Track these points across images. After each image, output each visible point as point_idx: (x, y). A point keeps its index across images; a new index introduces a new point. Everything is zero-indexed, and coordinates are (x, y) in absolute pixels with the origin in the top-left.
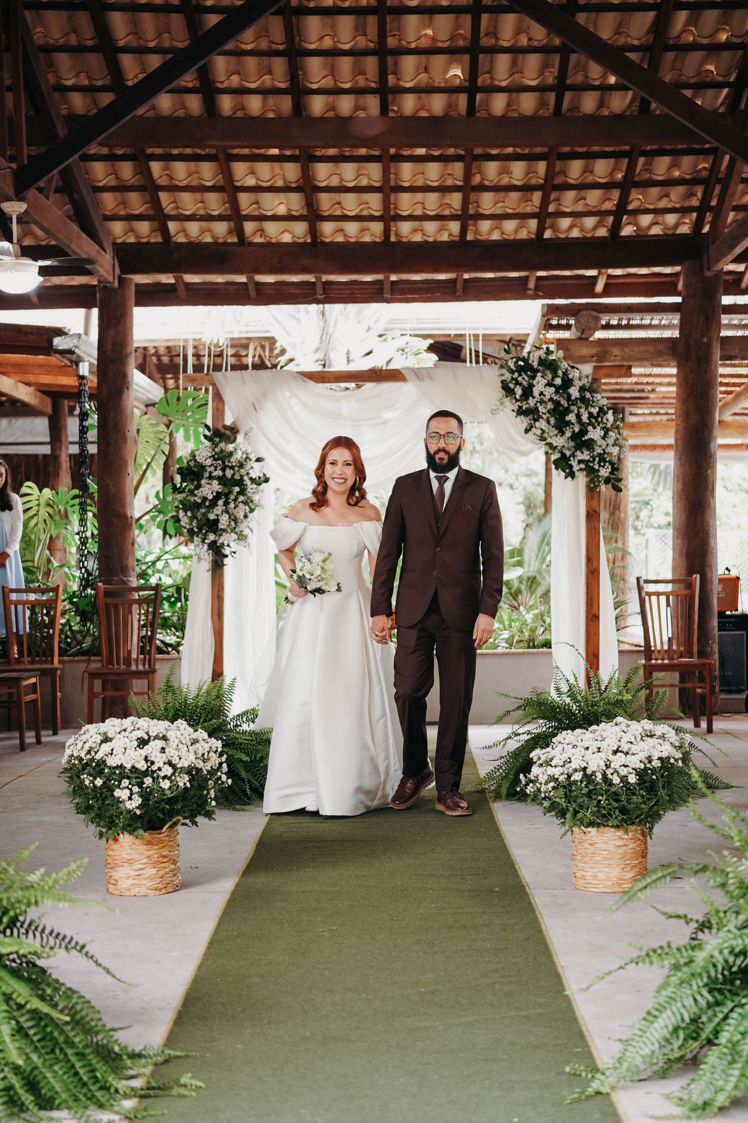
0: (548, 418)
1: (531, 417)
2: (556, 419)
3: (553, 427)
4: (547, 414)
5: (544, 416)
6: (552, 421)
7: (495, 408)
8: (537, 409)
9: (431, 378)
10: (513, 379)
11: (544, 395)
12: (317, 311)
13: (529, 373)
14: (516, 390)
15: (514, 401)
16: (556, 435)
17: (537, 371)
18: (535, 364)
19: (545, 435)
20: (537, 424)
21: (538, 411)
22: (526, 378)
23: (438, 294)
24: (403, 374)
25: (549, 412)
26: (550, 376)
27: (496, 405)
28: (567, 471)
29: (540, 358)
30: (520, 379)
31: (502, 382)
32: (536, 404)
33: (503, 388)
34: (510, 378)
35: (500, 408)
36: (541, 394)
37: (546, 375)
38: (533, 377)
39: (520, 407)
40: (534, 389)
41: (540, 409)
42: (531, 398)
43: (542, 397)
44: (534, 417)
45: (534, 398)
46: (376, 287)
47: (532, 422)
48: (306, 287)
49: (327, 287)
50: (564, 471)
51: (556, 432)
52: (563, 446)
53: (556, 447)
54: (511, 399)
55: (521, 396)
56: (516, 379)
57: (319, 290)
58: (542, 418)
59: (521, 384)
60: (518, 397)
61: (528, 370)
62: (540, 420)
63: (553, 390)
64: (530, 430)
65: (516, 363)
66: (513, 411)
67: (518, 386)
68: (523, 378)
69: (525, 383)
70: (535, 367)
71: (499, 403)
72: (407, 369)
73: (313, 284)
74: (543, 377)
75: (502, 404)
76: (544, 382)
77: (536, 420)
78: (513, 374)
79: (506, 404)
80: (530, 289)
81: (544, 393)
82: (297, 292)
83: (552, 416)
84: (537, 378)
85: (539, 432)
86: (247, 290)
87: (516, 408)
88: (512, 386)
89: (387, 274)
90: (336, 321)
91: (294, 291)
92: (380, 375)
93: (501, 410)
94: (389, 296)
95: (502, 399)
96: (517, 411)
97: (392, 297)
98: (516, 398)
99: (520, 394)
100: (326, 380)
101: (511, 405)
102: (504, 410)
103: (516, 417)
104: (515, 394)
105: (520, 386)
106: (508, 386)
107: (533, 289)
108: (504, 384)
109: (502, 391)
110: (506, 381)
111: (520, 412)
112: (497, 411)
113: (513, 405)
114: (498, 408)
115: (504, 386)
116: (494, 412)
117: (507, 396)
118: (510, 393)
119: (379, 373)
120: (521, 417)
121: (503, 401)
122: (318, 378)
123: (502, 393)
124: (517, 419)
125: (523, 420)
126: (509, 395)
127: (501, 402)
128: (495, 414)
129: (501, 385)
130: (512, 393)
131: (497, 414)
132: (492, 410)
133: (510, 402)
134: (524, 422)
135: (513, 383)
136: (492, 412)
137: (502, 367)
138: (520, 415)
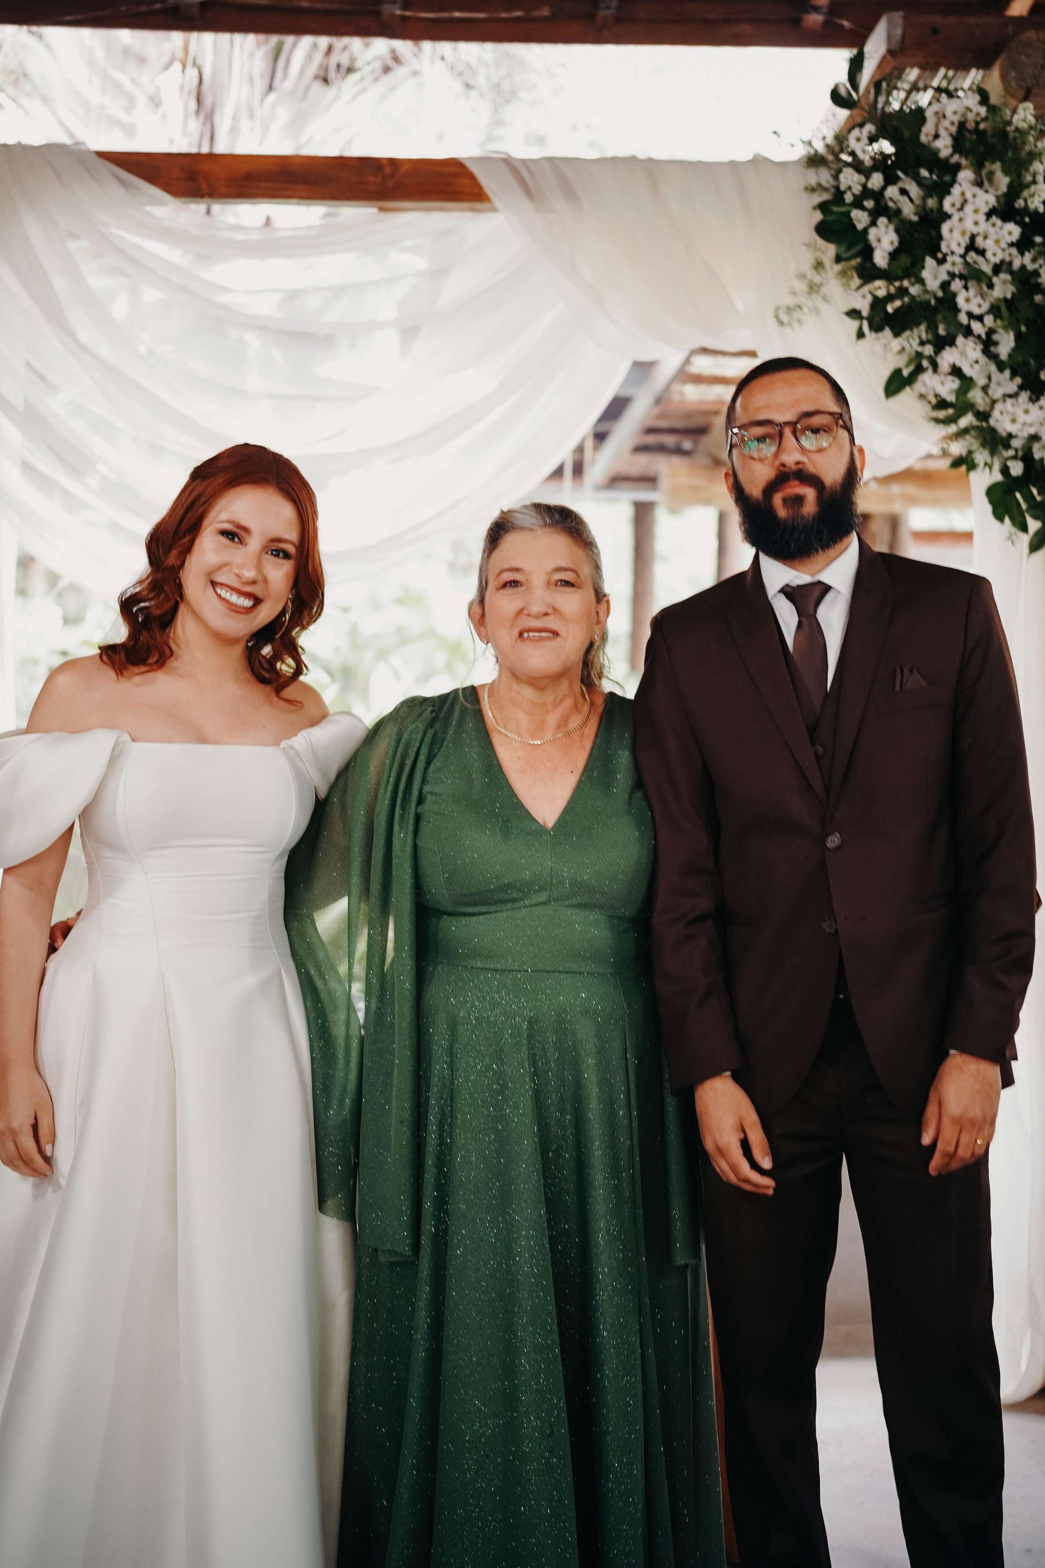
0: (991, 332)
1: (922, 331)
2: (1019, 337)
3: (1001, 367)
4: (989, 320)
5: (977, 327)
6: (1006, 344)
7: (790, 301)
8: (948, 302)
9: (569, 192)
10: (866, 192)
11: (982, 253)
12: (182, 88)
13: (924, 173)
14: (873, 234)
15: (857, 281)
16: (1010, 396)
17: (958, 167)
18: (944, 146)
19: (976, 396)
20: (948, 357)
21: (956, 310)
22: (914, 190)
24: (471, 177)
25: (994, 310)
26: (1003, 182)
27: (793, 293)
28: (1034, 525)
29: (962, 125)
30: (892, 192)
31: (823, 207)
32: (945, 286)
33: (822, 230)
34: (857, 189)
35: (810, 304)
36: (971, 246)
37: (991, 175)
38: (942, 189)
39: (878, 304)
40: (945, 228)
41: (960, 301)
42: (929, 262)
43: (972, 256)
44: (932, 328)
45: (942, 261)
47: (928, 350)
50: (1024, 528)
51: (1012, 387)
52: (1035, 438)
53: (1010, 436)
54: (843, 273)
55: (893, 255)
56: (878, 195)
58: (968, 332)
59: (893, 214)
60: (880, 259)
61: (919, 164)
62: (960, 340)
63: (1012, 231)
64: (911, 380)
65: (872, 140)
66: (854, 314)
67: (882, 221)
68: (904, 192)
69: (908, 211)
70: (945, 153)
71: (801, 286)
72: (483, 160)
74: (979, 184)
75: (813, 288)
76: (986, 199)
77: (941, 343)
78: (868, 178)
79: (824, 290)
80: (815, 9)
81: (979, 241)
83: (1006, 328)
84: (956, 190)
85: (947, 388)
87: (864, 305)
88: (860, 218)
90: (235, 118)
92: (392, 175)
93: (811, 311)
94: (398, 12)
95: (814, 272)
96: (865, 313)
97: (408, 13)
98: (874, 265)
99: (890, 249)
100: (204, 186)
101: (846, 291)
102: (817, 311)
103: (860, 335)
104: (868, 252)
105: (890, 221)
106: (845, 220)
107: (825, 10)
108: (832, 213)
109: (816, 243)
110: (843, 199)
111: (877, 319)
112: (796, 314)
113: (850, 288)
114: (801, 305)
115: (829, 218)
116: (784, 318)
117: (838, 259)
118: (848, 249)
119: (388, 171)
120: (880, 335)
121: (817, 279)
122: (178, 179)
123: (816, 249)
124: (862, 342)
125: (885, 346)
126: (844, 256)
127: (811, 281)
128: (790, 324)
129: (818, 216)
130: (858, 247)
131: (796, 326)
132: (778, 308)
133: (844, 280)
134: (889, 355)
135: (863, 209)
136: (777, 317)
137: (814, 161)
138: (876, 328)
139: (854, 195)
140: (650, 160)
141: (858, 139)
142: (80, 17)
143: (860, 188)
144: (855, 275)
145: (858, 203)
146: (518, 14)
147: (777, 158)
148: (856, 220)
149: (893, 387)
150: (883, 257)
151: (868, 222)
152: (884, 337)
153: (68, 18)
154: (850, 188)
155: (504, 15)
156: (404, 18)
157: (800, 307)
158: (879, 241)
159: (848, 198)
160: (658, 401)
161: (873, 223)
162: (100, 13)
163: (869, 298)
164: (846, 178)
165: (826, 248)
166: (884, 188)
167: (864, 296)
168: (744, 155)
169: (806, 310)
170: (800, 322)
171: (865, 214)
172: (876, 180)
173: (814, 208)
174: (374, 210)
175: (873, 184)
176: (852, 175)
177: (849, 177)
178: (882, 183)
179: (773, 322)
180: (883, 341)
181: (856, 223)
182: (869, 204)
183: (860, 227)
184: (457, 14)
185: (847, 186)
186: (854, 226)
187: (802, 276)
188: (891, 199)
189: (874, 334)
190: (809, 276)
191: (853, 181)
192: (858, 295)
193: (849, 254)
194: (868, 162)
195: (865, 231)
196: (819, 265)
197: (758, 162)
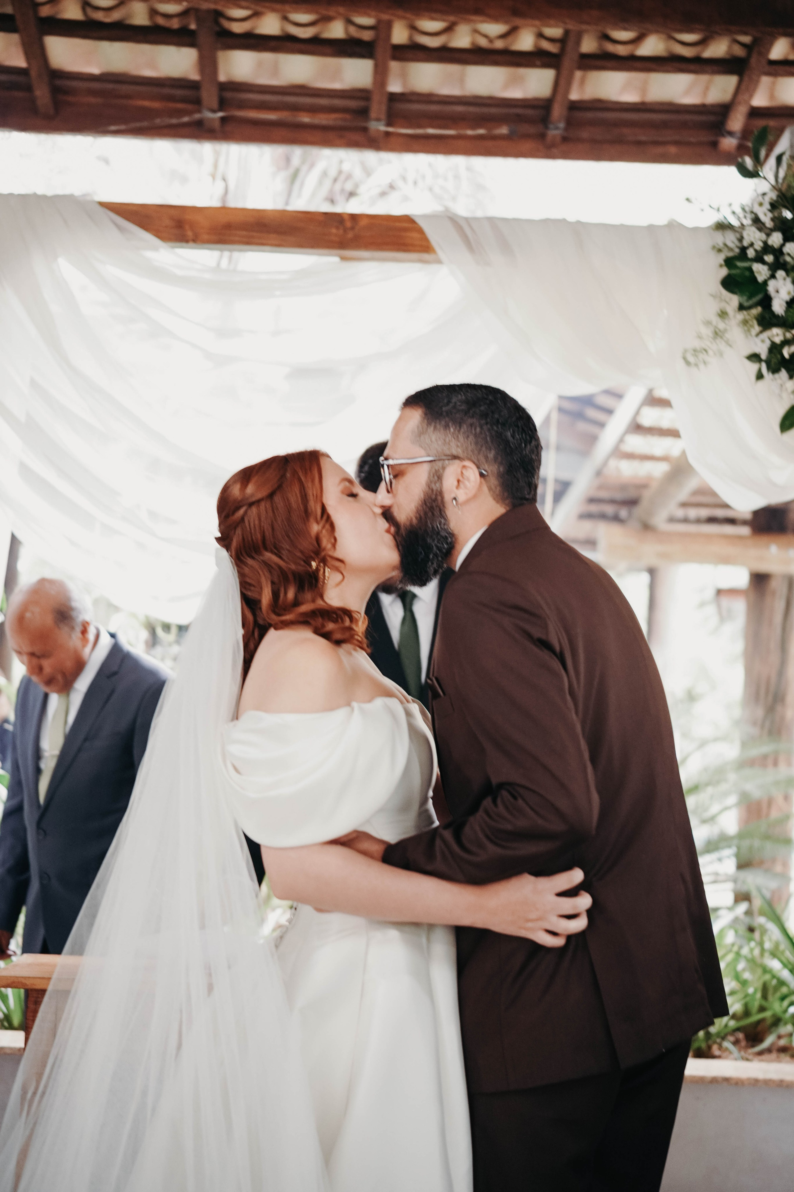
7: (697, 344)
9: (505, 247)
10: (767, 248)
14: (772, 285)
15: (757, 328)
23: (504, 130)
24: (421, 231)
27: (700, 337)
30: (790, 248)
31: (729, 263)
33: (727, 283)
34: (758, 245)
35: (713, 347)
39: (775, 348)
46: (352, 104)
48: (179, 92)
49: (228, 95)
54: (745, 322)
55: (790, 304)
56: (776, 251)
57: (209, 96)
59: (790, 269)
60: (778, 307)
65: (774, 206)
66: (754, 357)
67: (781, 274)
71: (707, 332)
72: (432, 217)
73: (194, 86)
75: (717, 334)
78: (768, 235)
79: (727, 335)
80: (731, 134)
82: (156, 105)
86: (29, 88)
87: (763, 351)
88: (761, 271)
89: (385, 17)
91: (147, 103)
92: (352, 228)
93: (715, 354)
94: (383, 128)
95: (719, 319)
96: (764, 356)
97: (390, 129)
98: (772, 313)
99: (788, 298)
100: (190, 234)
101: (747, 336)
102: (721, 354)
103: (760, 376)
104: (766, 301)
105: (788, 275)
106: (747, 273)
107: (739, 135)
108: (736, 267)
109: (721, 294)
110: (746, 254)
111: (774, 361)
112: (701, 356)
113: (751, 335)
114: (706, 348)
115: (734, 272)
116: (691, 359)
117: (741, 308)
118: (750, 298)
119: (348, 224)
120: (777, 376)
121: (721, 325)
122: (166, 227)
123: (721, 300)
124: (761, 383)
125: (781, 386)
126: (746, 304)
127: (716, 327)
128: (696, 365)
129: (724, 272)
130: (759, 297)
131: (702, 366)
132: (686, 351)
133: (746, 328)
134: (785, 395)
135: (764, 262)
136: (685, 359)
137: (722, 227)
138: (774, 370)
139: (756, 251)
140: (578, 222)
141: (761, 204)
142: (123, 127)
143: (761, 244)
144: (755, 322)
145: (759, 259)
146: (481, 131)
147: (690, 223)
148: (758, 273)
149: (787, 423)
150: (780, 305)
151: (768, 276)
152: (780, 378)
153: (113, 128)
154: (752, 245)
155: (470, 132)
156: (387, 134)
157: (706, 351)
158: (777, 292)
159: (751, 253)
160: (599, 473)
161: (773, 276)
162: (138, 125)
163: (768, 343)
164: (749, 235)
165: (731, 299)
166: (783, 245)
167: (763, 341)
168: (661, 221)
169: (710, 352)
170: (705, 363)
171: (765, 268)
172: (776, 239)
173: (721, 266)
174: (336, 259)
175: (773, 241)
176: (754, 232)
177: (752, 234)
178: (781, 241)
179: (682, 362)
180: (779, 382)
181: (757, 275)
182: (769, 258)
183: (760, 279)
184: (431, 131)
185: (750, 243)
186: (755, 279)
187: (708, 323)
188: (789, 255)
189: (770, 374)
190: (714, 323)
191: (755, 238)
192: (758, 340)
193: (751, 302)
194: (769, 224)
195: (765, 283)
196: (723, 314)
197: (673, 226)
